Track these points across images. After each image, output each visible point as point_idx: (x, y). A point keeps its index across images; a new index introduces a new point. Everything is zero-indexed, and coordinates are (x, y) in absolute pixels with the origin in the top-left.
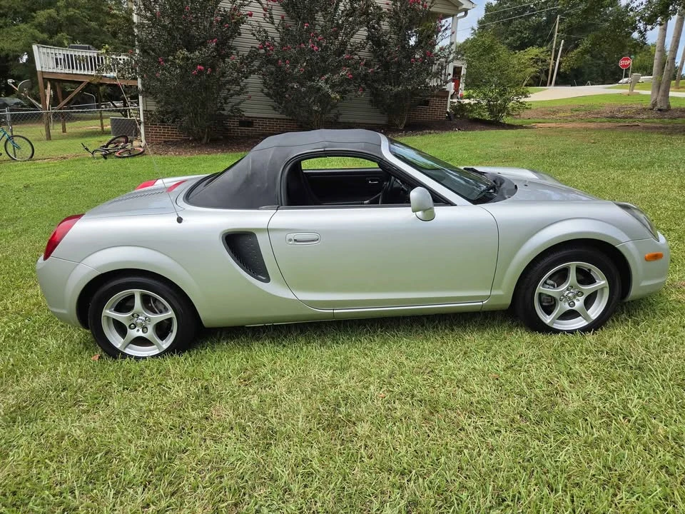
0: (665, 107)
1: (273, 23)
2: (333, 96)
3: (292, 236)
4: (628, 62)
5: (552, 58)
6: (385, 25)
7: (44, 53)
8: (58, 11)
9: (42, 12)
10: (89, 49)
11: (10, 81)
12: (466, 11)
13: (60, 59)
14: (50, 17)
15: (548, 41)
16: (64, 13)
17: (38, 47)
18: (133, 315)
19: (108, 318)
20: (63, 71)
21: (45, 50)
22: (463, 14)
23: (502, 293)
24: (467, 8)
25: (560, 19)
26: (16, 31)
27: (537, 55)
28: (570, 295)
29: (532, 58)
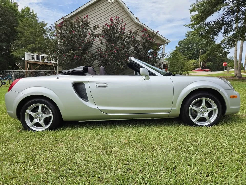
0: (240, 76)
1: (103, 45)
2: (121, 67)
3: (97, 84)
4: (226, 64)
5: (199, 63)
6: (140, 46)
7: (28, 55)
8: (35, 45)
9: (30, 45)
10: (44, 54)
11: (16, 63)
12: (167, 43)
13: (34, 58)
14: (33, 46)
15: (197, 58)
16: (37, 46)
17: (27, 53)
18: (37, 113)
19: (28, 113)
20: (34, 61)
21: (29, 54)
22: (167, 44)
23: (176, 109)
24: (168, 42)
25: (201, 51)
26: (21, 51)
27: (194, 62)
28: (202, 111)
29: (192, 63)
